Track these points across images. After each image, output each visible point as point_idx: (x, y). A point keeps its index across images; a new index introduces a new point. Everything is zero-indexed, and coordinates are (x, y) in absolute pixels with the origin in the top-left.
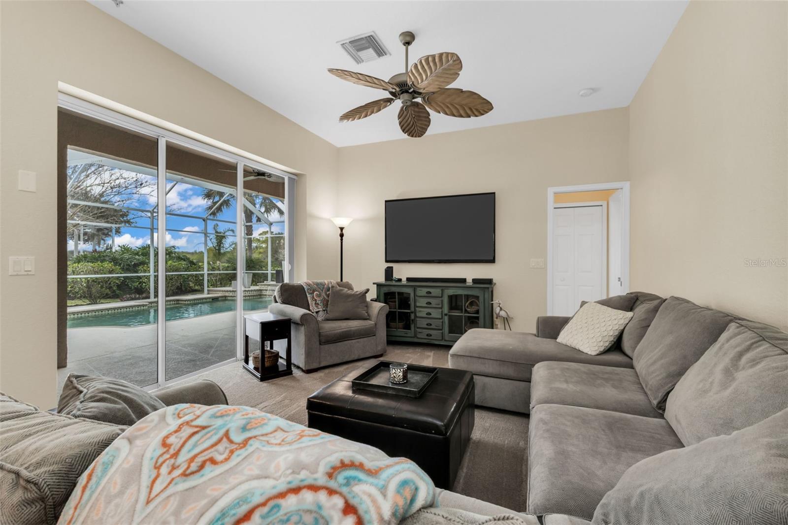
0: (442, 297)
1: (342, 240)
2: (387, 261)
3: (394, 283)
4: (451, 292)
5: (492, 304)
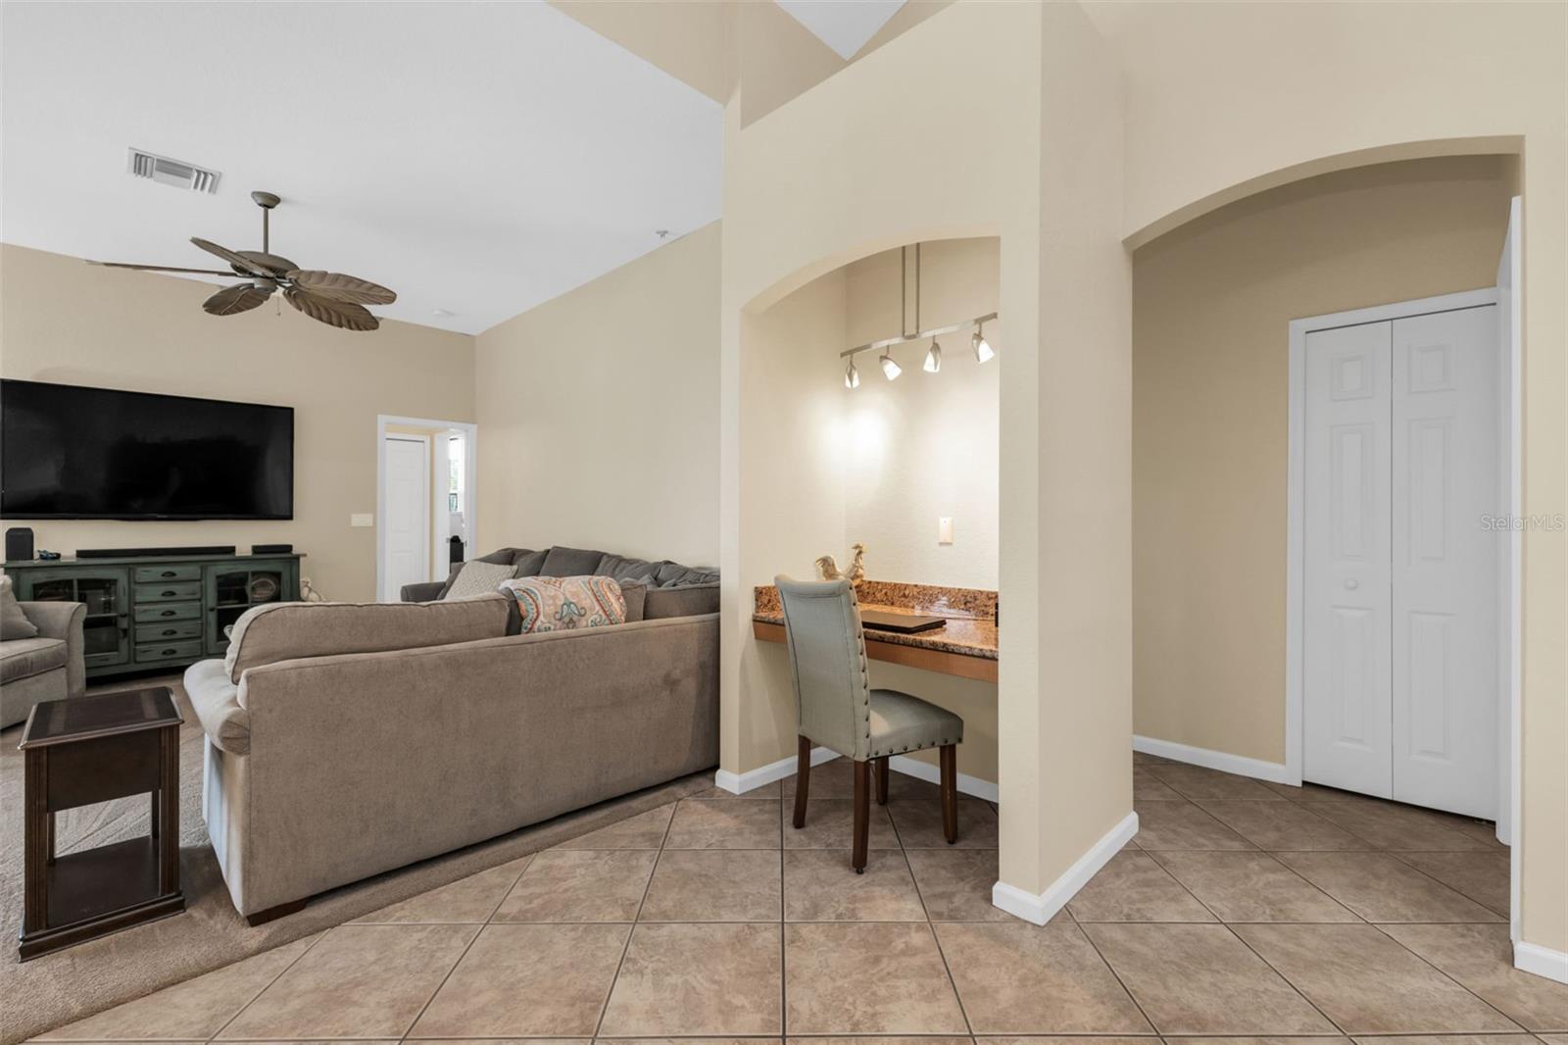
0: (201, 580)
4: (223, 569)
5: (299, 583)
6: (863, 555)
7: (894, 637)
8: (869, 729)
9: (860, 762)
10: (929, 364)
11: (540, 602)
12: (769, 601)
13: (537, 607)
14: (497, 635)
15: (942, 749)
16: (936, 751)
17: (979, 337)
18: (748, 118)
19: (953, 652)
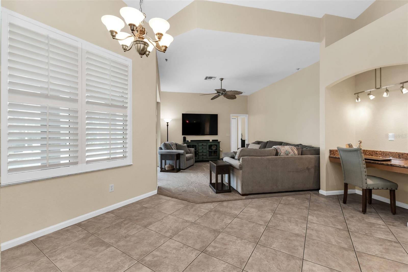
6: (362, 143)
7: (374, 162)
8: (367, 182)
9: (364, 189)
10: (385, 95)
11: (281, 150)
12: (333, 153)
13: (281, 151)
14: (274, 156)
15: (391, 191)
16: (388, 191)
17: (403, 87)
18: (327, 45)
19: (394, 166)
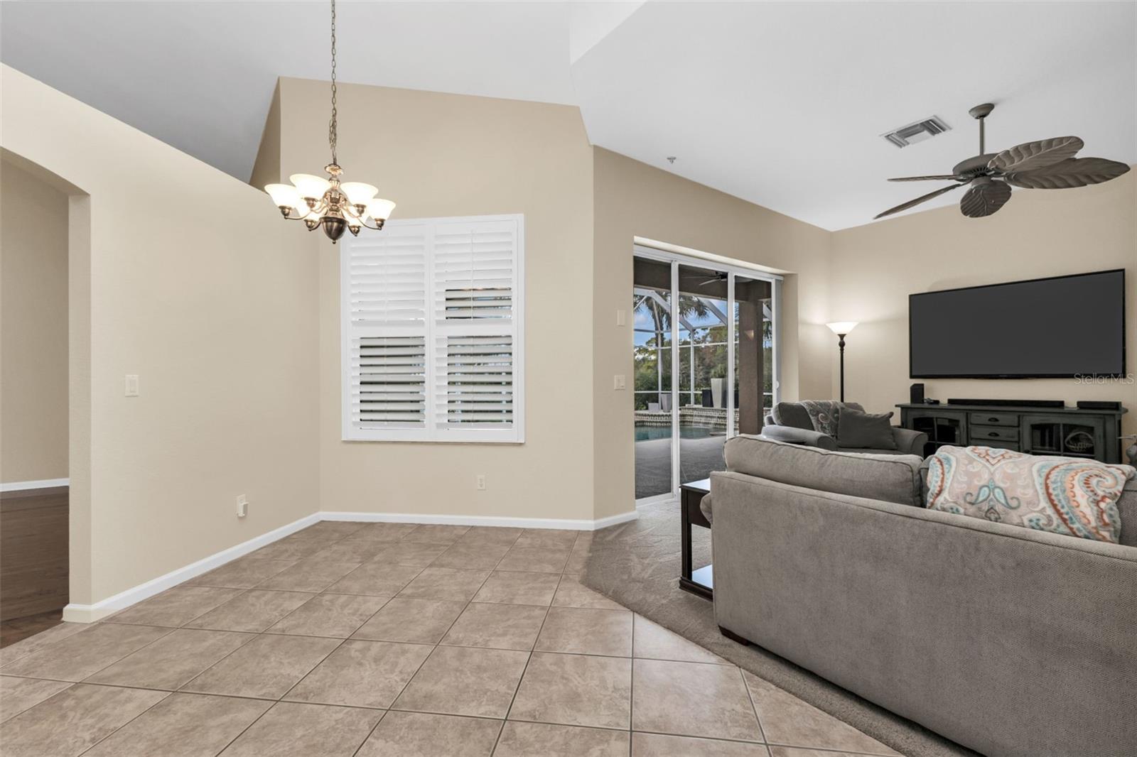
0: (1019, 426)
1: (842, 350)
2: (912, 377)
3: (926, 405)
4: (1037, 419)
5: (1120, 440)
